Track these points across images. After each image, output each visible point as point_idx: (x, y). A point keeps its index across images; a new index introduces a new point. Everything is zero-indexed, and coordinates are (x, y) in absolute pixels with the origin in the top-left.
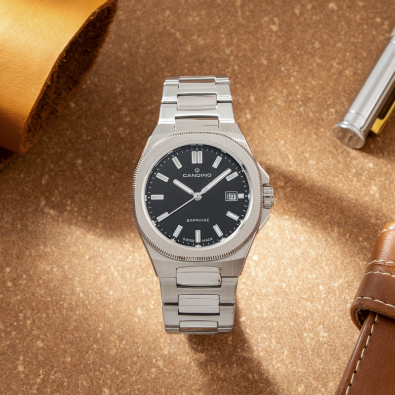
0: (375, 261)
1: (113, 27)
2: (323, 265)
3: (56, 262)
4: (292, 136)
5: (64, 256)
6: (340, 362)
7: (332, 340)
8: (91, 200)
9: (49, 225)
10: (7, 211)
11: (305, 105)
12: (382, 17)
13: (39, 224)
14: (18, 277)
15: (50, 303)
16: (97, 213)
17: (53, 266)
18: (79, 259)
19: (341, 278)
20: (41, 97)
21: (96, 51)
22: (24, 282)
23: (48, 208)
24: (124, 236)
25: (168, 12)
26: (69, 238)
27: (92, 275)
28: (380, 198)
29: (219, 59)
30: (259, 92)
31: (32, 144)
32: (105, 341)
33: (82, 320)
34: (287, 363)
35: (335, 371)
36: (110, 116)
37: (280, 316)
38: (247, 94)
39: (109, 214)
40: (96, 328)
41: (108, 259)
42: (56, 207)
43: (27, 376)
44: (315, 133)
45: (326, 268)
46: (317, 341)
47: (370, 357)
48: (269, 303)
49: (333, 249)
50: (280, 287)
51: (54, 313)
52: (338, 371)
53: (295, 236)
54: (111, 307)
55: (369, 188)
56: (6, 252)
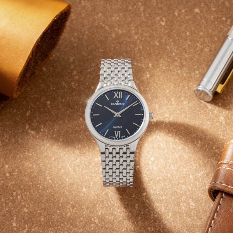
0: (223, 161)
1: (68, 24)
2: (192, 163)
3: (35, 162)
4: (174, 87)
5: (40, 158)
6: (202, 220)
7: (198, 207)
8: (55, 125)
9: (31, 140)
10: (6, 132)
11: (181, 69)
12: (226, 17)
13: (25, 140)
14: (12, 170)
15: (31, 186)
16: (59, 133)
17: (33, 164)
18: (48, 160)
19: (202, 171)
20: (26, 65)
21: (59, 37)
22: (16, 174)
23: (30, 130)
24: (75, 147)
25: (100, 14)
26: (43, 148)
27: (56, 170)
28: (225, 124)
29: (131, 42)
30: (154, 62)
31: (21, 92)
32: (64, 209)
33: (50, 196)
34: (171, 221)
35: (199, 226)
36: (66, 76)
37: (166, 193)
38: (147, 62)
39: (66, 133)
40: (59, 200)
41: (65, 160)
42: (35, 129)
43: (18, 229)
44: (187, 86)
45: (194, 165)
46: (189, 208)
47: (220, 218)
48: (160, 186)
49: (198, 154)
50: (167, 176)
51: (34, 192)
52: (201, 226)
53: (175, 146)
54: (68, 188)
55: (219, 118)
56: (6, 156)
